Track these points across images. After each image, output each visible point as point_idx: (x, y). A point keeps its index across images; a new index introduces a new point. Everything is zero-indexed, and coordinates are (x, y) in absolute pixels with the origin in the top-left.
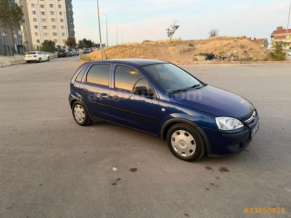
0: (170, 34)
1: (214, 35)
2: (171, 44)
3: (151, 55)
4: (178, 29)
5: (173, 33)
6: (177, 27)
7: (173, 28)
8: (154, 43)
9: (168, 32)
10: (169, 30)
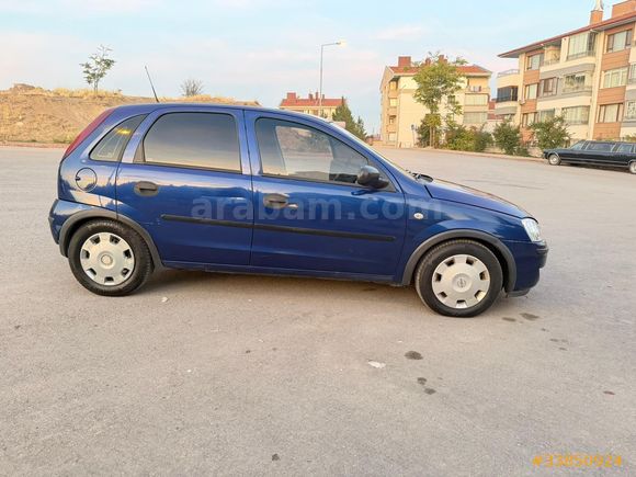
0: (93, 77)
1: (193, 93)
2: (98, 101)
3: (50, 122)
4: (112, 67)
5: (101, 75)
6: (109, 63)
7: (99, 63)
8: (52, 95)
9: (88, 72)
10: (88, 66)
